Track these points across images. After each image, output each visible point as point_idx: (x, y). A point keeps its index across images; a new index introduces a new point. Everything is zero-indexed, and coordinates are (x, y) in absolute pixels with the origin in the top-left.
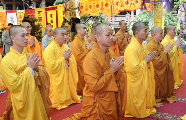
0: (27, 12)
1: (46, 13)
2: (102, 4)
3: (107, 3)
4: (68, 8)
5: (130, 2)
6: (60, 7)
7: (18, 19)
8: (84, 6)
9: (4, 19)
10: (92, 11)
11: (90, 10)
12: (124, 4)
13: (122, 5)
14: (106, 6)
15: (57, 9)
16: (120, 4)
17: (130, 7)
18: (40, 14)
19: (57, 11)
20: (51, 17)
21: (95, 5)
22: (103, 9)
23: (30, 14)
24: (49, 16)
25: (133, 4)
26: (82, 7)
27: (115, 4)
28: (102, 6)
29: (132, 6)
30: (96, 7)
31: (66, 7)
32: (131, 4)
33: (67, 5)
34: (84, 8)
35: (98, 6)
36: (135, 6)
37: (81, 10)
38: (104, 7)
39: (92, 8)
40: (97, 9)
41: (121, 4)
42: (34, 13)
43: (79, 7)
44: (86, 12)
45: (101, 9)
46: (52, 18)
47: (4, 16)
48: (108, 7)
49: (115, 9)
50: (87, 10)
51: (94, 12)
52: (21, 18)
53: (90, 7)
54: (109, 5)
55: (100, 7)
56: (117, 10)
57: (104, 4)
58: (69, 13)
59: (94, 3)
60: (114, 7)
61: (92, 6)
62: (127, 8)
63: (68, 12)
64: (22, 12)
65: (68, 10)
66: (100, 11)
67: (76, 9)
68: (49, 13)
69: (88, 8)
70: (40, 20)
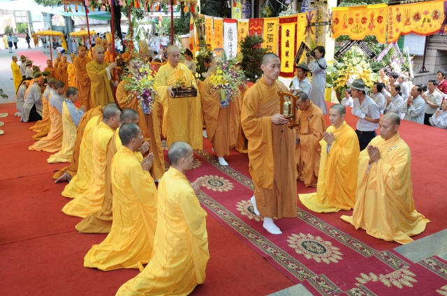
0: (251, 23)
1: (280, 27)
2: (372, 16)
3: (382, 15)
5: (423, 17)
6: (302, 17)
7: (238, 34)
8: (341, 19)
9: (219, 33)
10: (353, 30)
11: (350, 27)
12: (411, 20)
13: (407, 23)
14: (378, 21)
15: (296, 21)
16: (403, 19)
17: (422, 26)
18: (270, 29)
19: (296, 26)
20: (288, 35)
21: (360, 18)
22: (374, 26)
23: (256, 26)
24: (284, 34)
25: (429, 21)
26: (337, 21)
27: (394, 19)
28: (372, 20)
29: (426, 24)
30: (360, 22)
31: (311, 19)
32: (425, 20)
34: (340, 22)
35: (364, 20)
36: (431, 26)
37: (335, 26)
38: (375, 23)
39: (355, 23)
40: (363, 26)
41: (405, 20)
42: (262, 26)
44: (344, 31)
45: (369, 27)
46: (288, 38)
47: (221, 27)
48: (383, 23)
49: (394, 30)
50: (345, 27)
51: (357, 32)
52: (242, 33)
53: (351, 21)
54: (384, 20)
55: (368, 22)
56: (397, 30)
57: (376, 17)
58: (314, 32)
59: (357, 15)
60: (393, 25)
61: (354, 20)
62: (416, 28)
63: (313, 28)
64: (246, 23)
65: (313, 24)
66: (367, 31)
67: (326, 24)
68: (285, 27)
69: (347, 23)
70: (270, 40)
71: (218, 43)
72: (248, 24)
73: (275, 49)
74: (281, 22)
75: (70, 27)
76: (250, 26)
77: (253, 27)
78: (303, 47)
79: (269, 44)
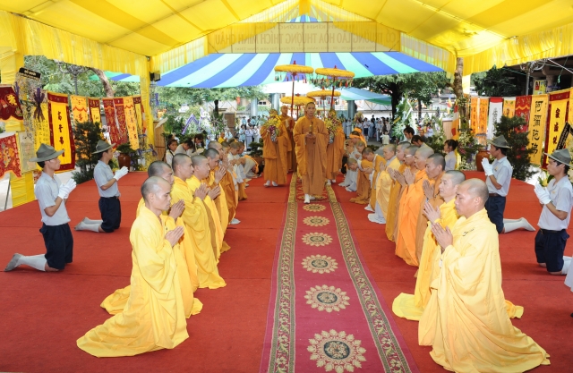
0: (518, 102)
1: (550, 106)
9: (484, 115)
15: (569, 97)
18: (538, 109)
19: (568, 103)
20: (557, 116)
23: (523, 106)
24: (553, 114)
42: (530, 105)
46: (558, 120)
47: (486, 108)
52: (508, 113)
64: (512, 102)
68: (555, 105)
70: (538, 122)
71: (482, 128)
72: (514, 104)
73: (542, 134)
74: (550, 100)
75: (352, 112)
76: (516, 106)
77: (519, 107)
78: (568, 130)
79: (535, 128)
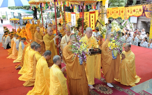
0: (80, 14)
1: (90, 15)
2: (120, 11)
3: (123, 10)
4: (100, 13)
5: (136, 11)
6: (97, 11)
8: (110, 12)
9: (69, 17)
10: (114, 15)
11: (113, 14)
12: (133, 12)
13: (131, 13)
14: (122, 12)
15: (95, 13)
16: (130, 11)
17: (136, 14)
19: (95, 14)
20: (92, 17)
21: (116, 11)
22: (120, 14)
24: (91, 17)
25: (138, 12)
26: (108, 12)
27: (127, 12)
28: (120, 12)
29: (137, 13)
30: (116, 13)
31: (100, 12)
32: (137, 11)
33: (100, 11)
34: (109, 13)
35: (117, 12)
36: (139, 13)
37: (108, 14)
38: (121, 13)
39: (114, 13)
40: (117, 14)
41: (130, 12)
42: (84, 15)
43: (106, 13)
44: (111, 16)
45: (119, 14)
46: (93, 19)
47: (70, 15)
49: (127, 15)
50: (111, 14)
51: (115, 16)
52: (77, 17)
53: (113, 12)
54: (124, 12)
55: (119, 13)
56: (128, 15)
58: (101, 16)
59: (115, 10)
60: (127, 14)
61: (114, 12)
63: (101, 15)
65: (101, 14)
66: (118, 15)
67: (105, 13)
68: (91, 15)
69: (112, 13)
70: (87, 19)
71: (70, 21)
72: (79, 14)
73: (88, 22)
74: (90, 13)
75: (20, 16)
76: (80, 15)
77: (81, 15)
78: (98, 21)
79: (86, 21)
